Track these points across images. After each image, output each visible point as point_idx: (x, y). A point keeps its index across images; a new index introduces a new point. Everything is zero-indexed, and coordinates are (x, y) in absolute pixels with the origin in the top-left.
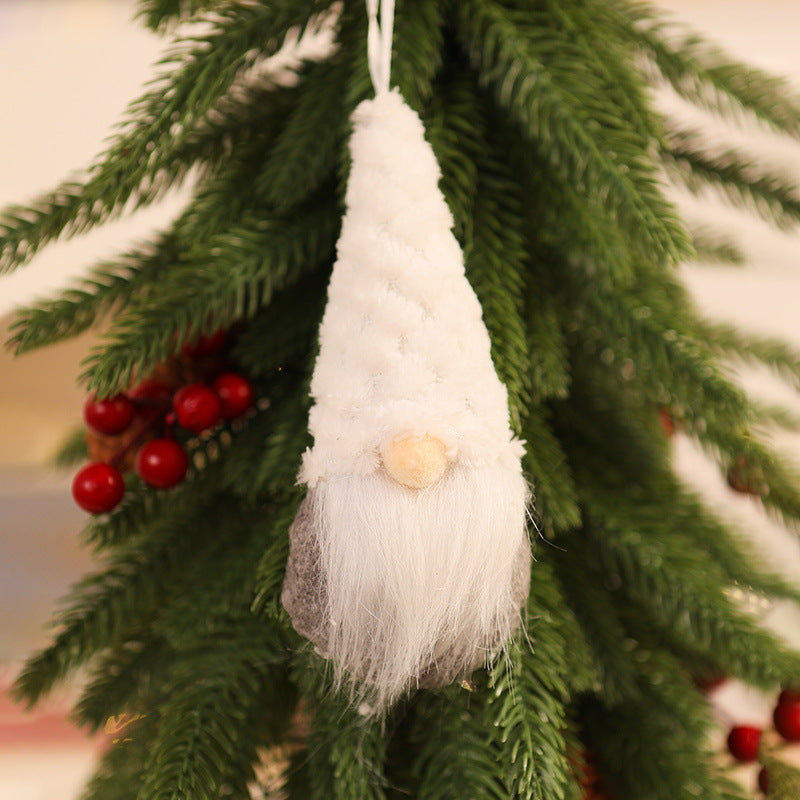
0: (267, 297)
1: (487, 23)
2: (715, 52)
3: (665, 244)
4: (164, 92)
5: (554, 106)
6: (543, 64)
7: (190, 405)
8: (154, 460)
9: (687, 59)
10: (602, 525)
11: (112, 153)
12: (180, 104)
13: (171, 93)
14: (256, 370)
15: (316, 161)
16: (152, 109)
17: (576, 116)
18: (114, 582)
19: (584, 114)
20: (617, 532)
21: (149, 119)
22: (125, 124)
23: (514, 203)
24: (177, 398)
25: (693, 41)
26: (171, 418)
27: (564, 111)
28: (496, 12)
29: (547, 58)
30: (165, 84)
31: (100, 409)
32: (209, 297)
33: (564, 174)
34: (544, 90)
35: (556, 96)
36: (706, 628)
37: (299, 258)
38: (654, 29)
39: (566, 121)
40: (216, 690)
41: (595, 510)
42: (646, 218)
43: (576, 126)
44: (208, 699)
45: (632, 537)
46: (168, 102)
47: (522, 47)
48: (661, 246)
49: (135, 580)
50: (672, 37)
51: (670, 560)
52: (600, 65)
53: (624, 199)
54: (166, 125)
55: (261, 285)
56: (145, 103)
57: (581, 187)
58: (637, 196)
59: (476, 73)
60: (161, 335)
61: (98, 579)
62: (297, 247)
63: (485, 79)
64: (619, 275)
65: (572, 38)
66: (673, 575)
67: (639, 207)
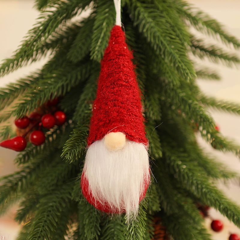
0: (69, 89)
1: (136, 7)
2: (207, 16)
4: (39, 27)
5: (155, 33)
6: (153, 20)
7: (46, 120)
8: (35, 137)
9: (197, 18)
10: (170, 159)
11: (23, 45)
12: (44, 31)
13: (41, 28)
14: (65, 110)
15: (84, 48)
16: (35, 32)
17: (161, 36)
19: (164, 34)
20: (175, 161)
21: (34, 35)
22: (27, 37)
23: (143, 61)
24: (42, 118)
25: (200, 13)
26: (40, 124)
27: (158, 34)
28: (139, 4)
29: (154, 18)
30: (39, 25)
31: (19, 121)
32: (51, 88)
33: (158, 52)
34: (152, 27)
35: (156, 29)
36: (200, 190)
37: (79, 77)
38: (189, 9)
39: (158, 37)
40: (52, 206)
41: (168, 154)
42: (182, 66)
43: (162, 38)
44: (49, 209)
45: (180, 163)
46: (40, 30)
47: (146, 15)
48: (186, 75)
50: (194, 12)
51: (190, 170)
52: (169, 20)
53: (176, 60)
54: (40, 37)
55: (67, 85)
56: (33, 31)
57: (163, 56)
58: (179, 59)
59: (133, 22)
60: (36, 100)
62: (79, 74)
63: (135, 24)
64: (175, 83)
65: (162, 12)
66: (190, 174)
67: (180, 63)
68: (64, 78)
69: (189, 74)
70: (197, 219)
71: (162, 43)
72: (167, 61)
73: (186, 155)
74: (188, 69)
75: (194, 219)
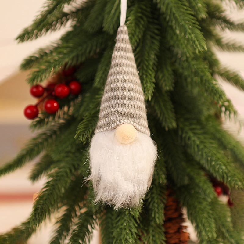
0: (84, 59)
3: (196, 46)
7: (60, 89)
8: (49, 105)
10: (183, 130)
14: (81, 80)
17: (174, 6)
18: (40, 140)
20: (187, 133)
22: (45, 7)
23: (156, 32)
24: (56, 87)
26: (53, 93)
27: (171, 5)
31: (35, 90)
39: (171, 9)
41: (181, 125)
42: (192, 38)
43: (174, 10)
45: (191, 134)
48: (195, 46)
49: (46, 140)
51: (202, 142)
53: (186, 31)
55: (82, 54)
58: (189, 31)
61: (35, 139)
64: (188, 55)
66: (201, 146)
67: (190, 34)
68: (80, 48)
69: (198, 46)
70: (208, 192)
71: (174, 14)
72: (178, 32)
73: (198, 127)
74: (198, 40)
75: (205, 192)
